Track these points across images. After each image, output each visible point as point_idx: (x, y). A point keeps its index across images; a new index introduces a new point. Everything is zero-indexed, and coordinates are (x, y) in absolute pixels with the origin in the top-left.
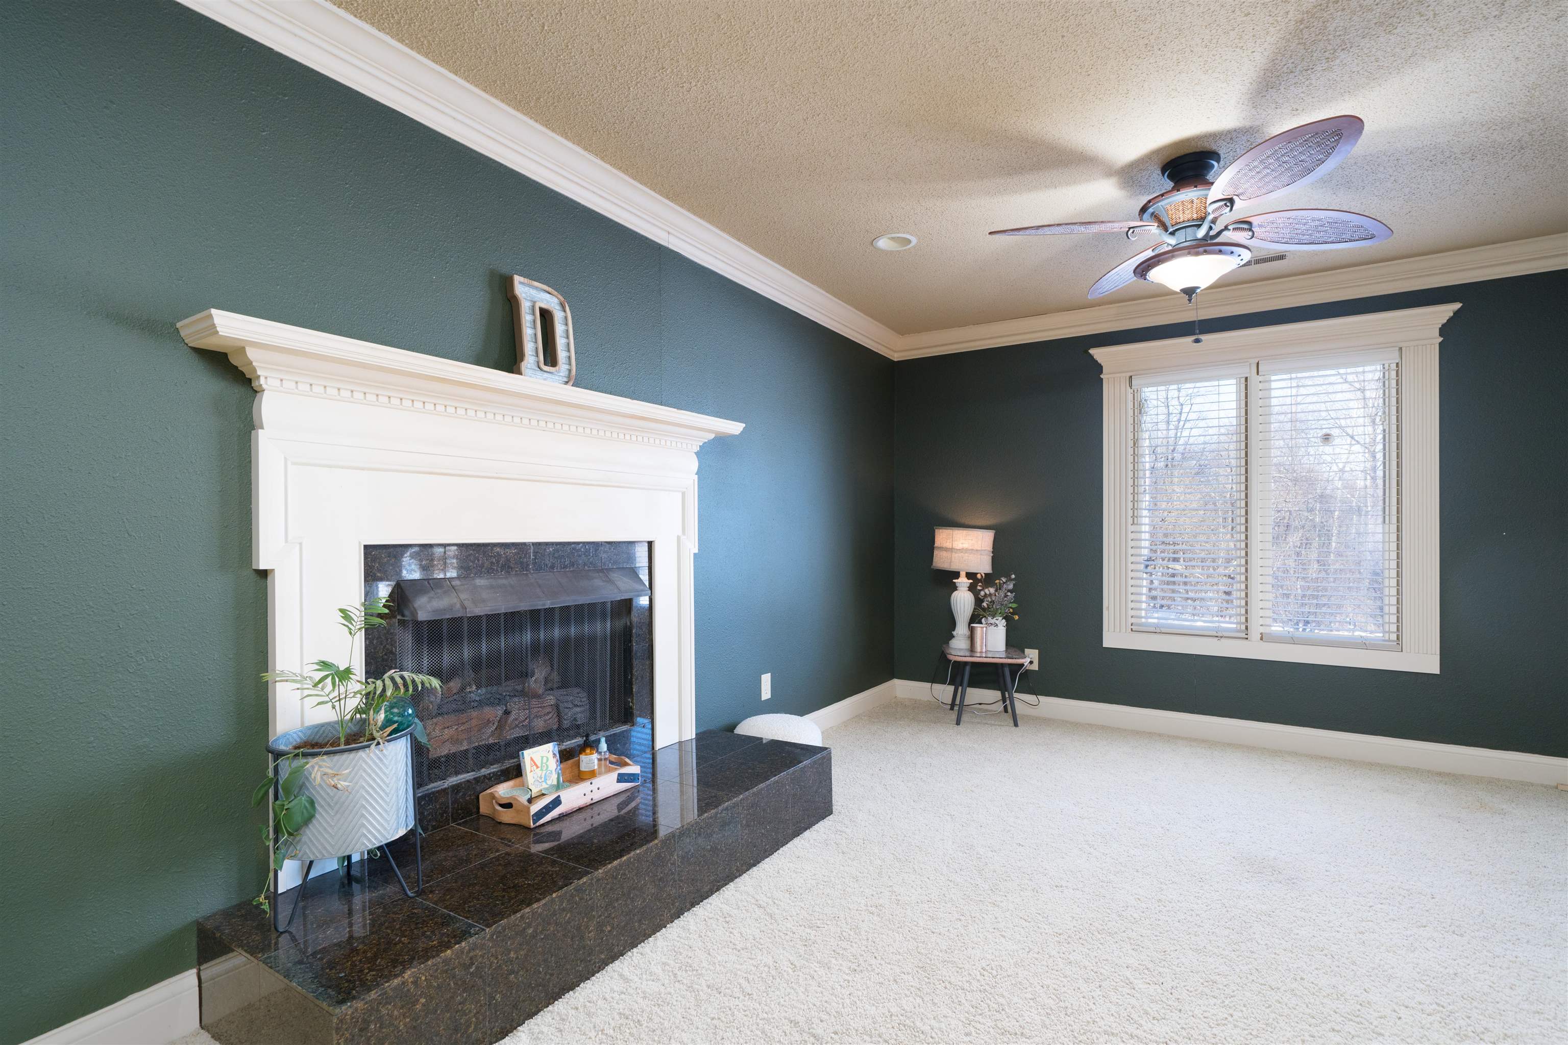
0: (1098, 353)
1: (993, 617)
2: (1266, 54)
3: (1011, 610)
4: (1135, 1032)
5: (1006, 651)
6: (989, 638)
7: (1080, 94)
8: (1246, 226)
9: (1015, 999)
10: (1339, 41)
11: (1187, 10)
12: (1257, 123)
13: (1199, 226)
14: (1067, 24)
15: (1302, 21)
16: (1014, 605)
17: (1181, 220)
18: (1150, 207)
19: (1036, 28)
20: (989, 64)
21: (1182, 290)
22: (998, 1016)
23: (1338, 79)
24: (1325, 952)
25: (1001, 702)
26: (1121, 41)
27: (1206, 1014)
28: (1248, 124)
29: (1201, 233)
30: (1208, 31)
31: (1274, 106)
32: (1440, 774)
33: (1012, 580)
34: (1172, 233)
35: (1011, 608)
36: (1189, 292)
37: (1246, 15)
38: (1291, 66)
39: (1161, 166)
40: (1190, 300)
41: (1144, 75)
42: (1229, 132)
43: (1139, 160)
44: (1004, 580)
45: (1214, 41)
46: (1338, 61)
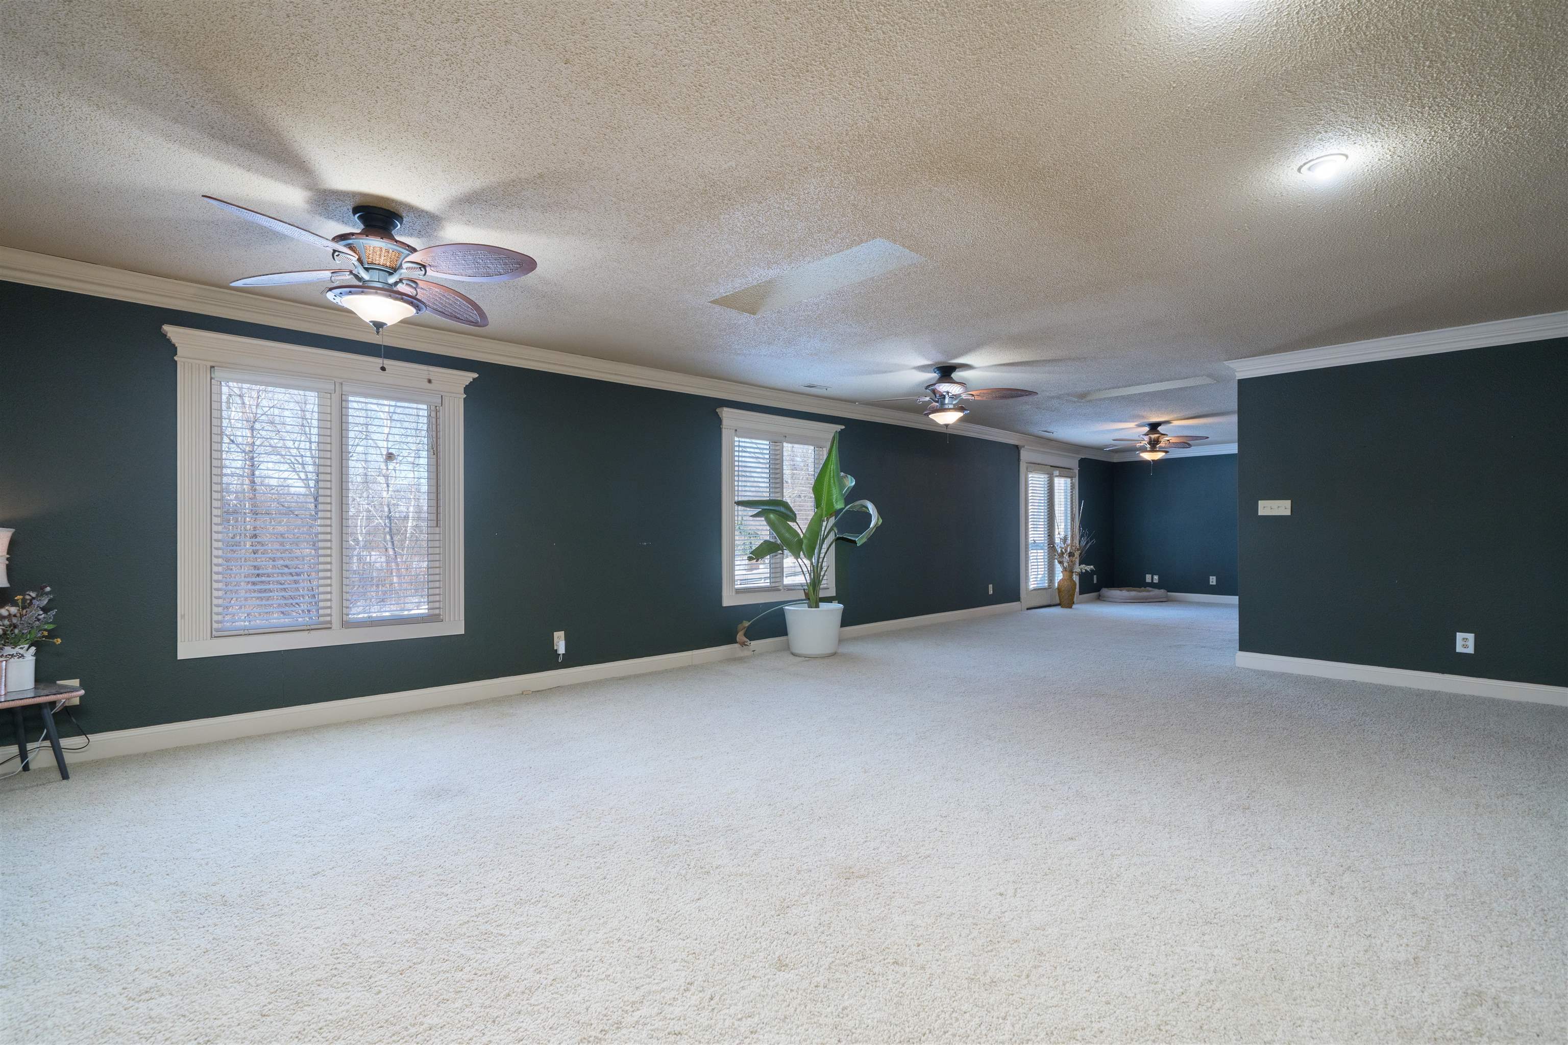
0: (172, 332)
1: (15, 645)
2: (484, 184)
3: (46, 633)
4: (477, 913)
5: (35, 688)
6: (9, 675)
7: (348, 127)
8: (414, 285)
9: (384, 952)
10: (520, 202)
11: (468, 133)
12: (443, 216)
13: (391, 274)
14: (390, 83)
15: (514, 181)
16: (51, 627)
17: (377, 262)
18: (350, 239)
19: (364, 68)
20: (298, 58)
21: (371, 322)
22: (385, 968)
23: (503, 219)
24: (516, 817)
25: (19, 759)
26: (413, 120)
27: (499, 880)
28: (437, 213)
29: (392, 280)
30: (466, 152)
31: (460, 212)
32: (467, 704)
33: (48, 593)
34: (367, 269)
35: (45, 630)
36: (379, 325)
37: (493, 159)
38: (489, 198)
39: (356, 205)
40: (378, 332)
41: (407, 147)
42: (423, 211)
43: (345, 192)
44: (33, 595)
45: (465, 159)
46: (511, 211)
